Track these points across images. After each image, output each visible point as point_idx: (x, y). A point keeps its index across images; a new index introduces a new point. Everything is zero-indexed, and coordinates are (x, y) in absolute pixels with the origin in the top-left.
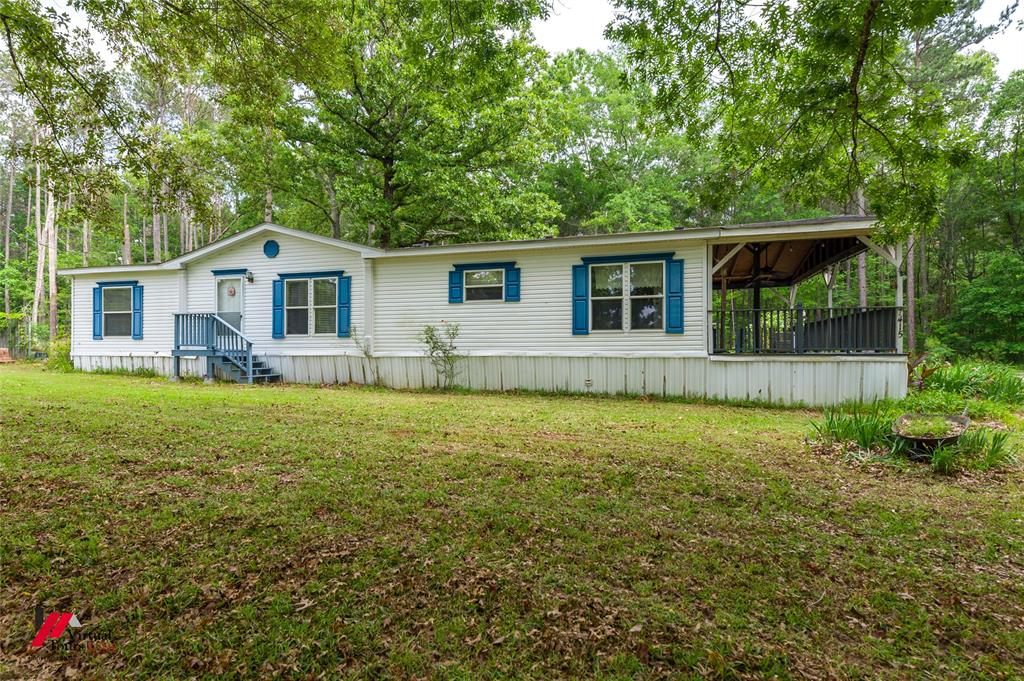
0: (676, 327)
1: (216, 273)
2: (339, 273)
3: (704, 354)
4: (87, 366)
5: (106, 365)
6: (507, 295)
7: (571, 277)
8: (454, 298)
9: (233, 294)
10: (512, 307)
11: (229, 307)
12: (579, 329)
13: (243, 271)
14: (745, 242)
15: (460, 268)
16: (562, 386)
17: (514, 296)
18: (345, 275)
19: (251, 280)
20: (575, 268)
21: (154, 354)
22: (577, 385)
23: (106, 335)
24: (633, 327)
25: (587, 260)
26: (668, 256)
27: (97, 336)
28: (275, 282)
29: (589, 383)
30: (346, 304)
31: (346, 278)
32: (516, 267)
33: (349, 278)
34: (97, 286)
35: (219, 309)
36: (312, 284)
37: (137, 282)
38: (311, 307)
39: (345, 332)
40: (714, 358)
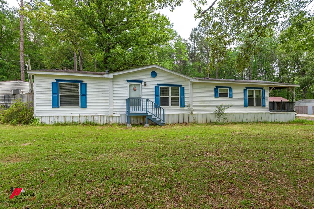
0: (264, 106)
1: (128, 81)
2: (180, 86)
3: (269, 112)
4: (46, 121)
5: (62, 120)
6: (230, 96)
7: (243, 92)
8: (216, 96)
9: (135, 90)
10: (230, 99)
11: (134, 95)
12: (246, 106)
13: (141, 82)
14: (274, 87)
15: (217, 87)
16: (241, 120)
17: (231, 96)
18: (182, 86)
19: (145, 85)
20: (244, 89)
21: (95, 114)
22: (245, 120)
23: (61, 105)
24: (256, 105)
25: (247, 88)
26: (262, 88)
27: (54, 105)
28: (155, 87)
29: (247, 120)
30: (183, 96)
31: (182, 87)
32: (231, 88)
33: (184, 87)
34: (55, 81)
35: (130, 96)
36: (170, 88)
37: (83, 81)
38: (170, 97)
39: (183, 106)
40: (270, 113)
